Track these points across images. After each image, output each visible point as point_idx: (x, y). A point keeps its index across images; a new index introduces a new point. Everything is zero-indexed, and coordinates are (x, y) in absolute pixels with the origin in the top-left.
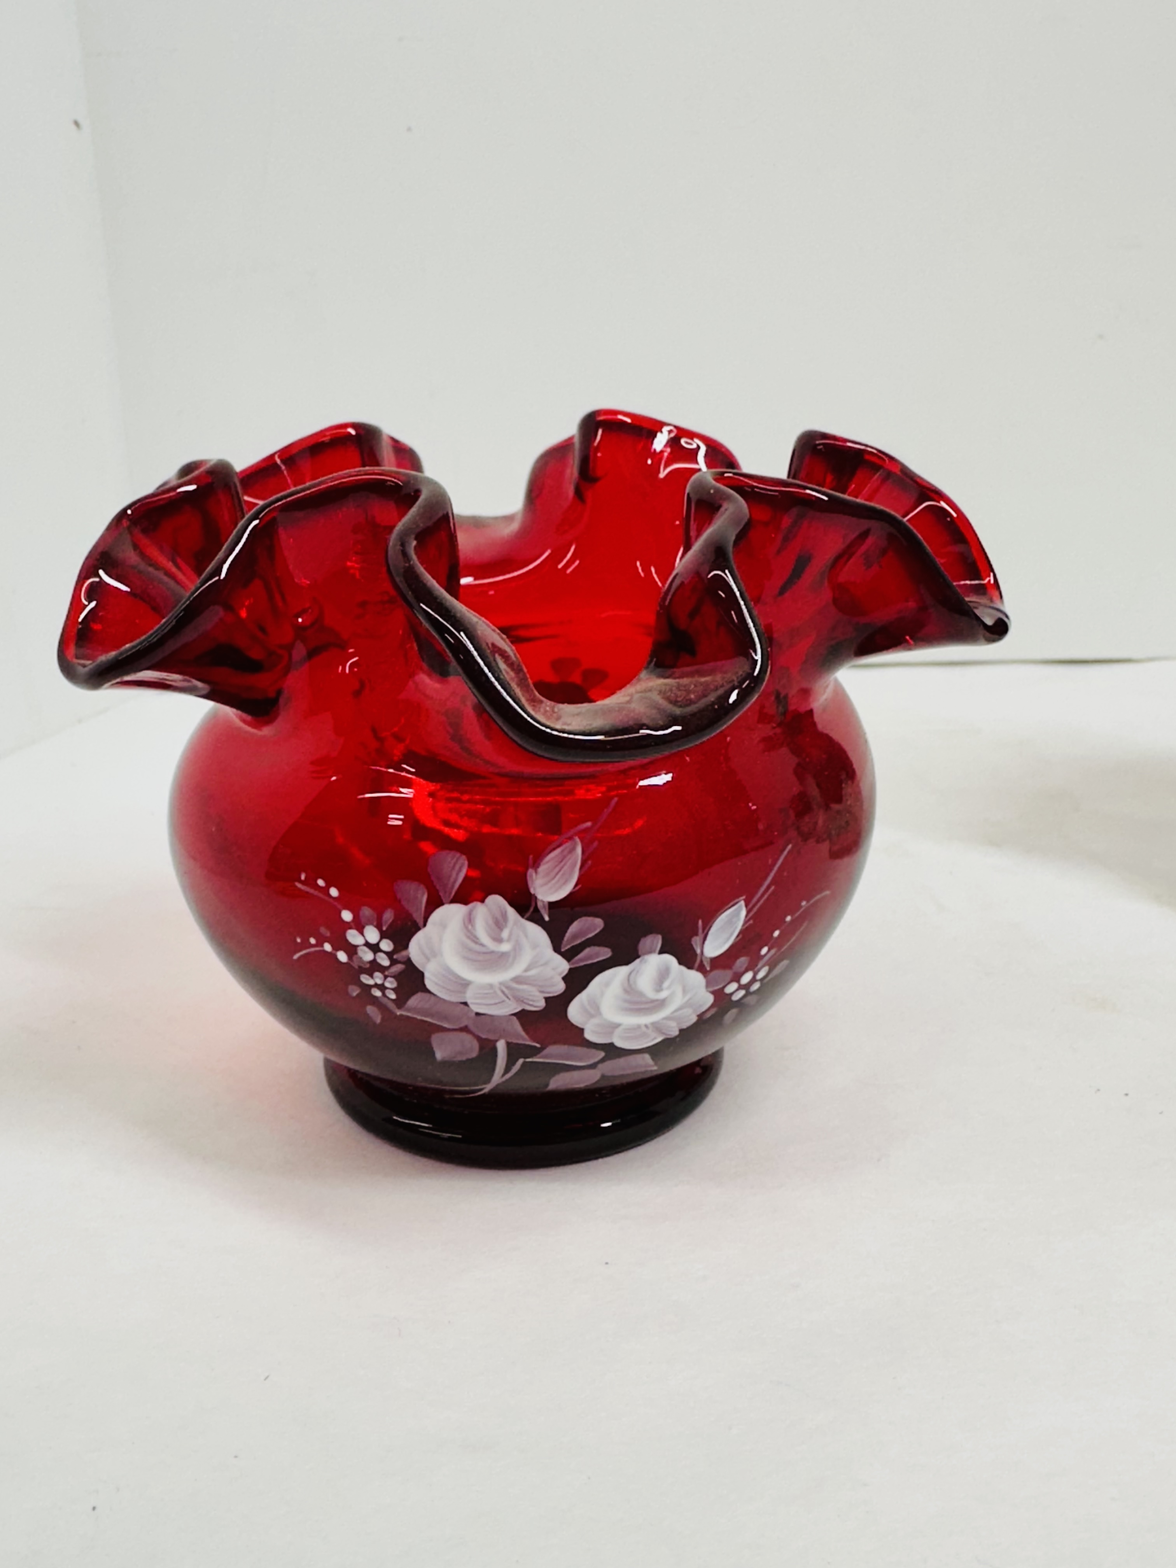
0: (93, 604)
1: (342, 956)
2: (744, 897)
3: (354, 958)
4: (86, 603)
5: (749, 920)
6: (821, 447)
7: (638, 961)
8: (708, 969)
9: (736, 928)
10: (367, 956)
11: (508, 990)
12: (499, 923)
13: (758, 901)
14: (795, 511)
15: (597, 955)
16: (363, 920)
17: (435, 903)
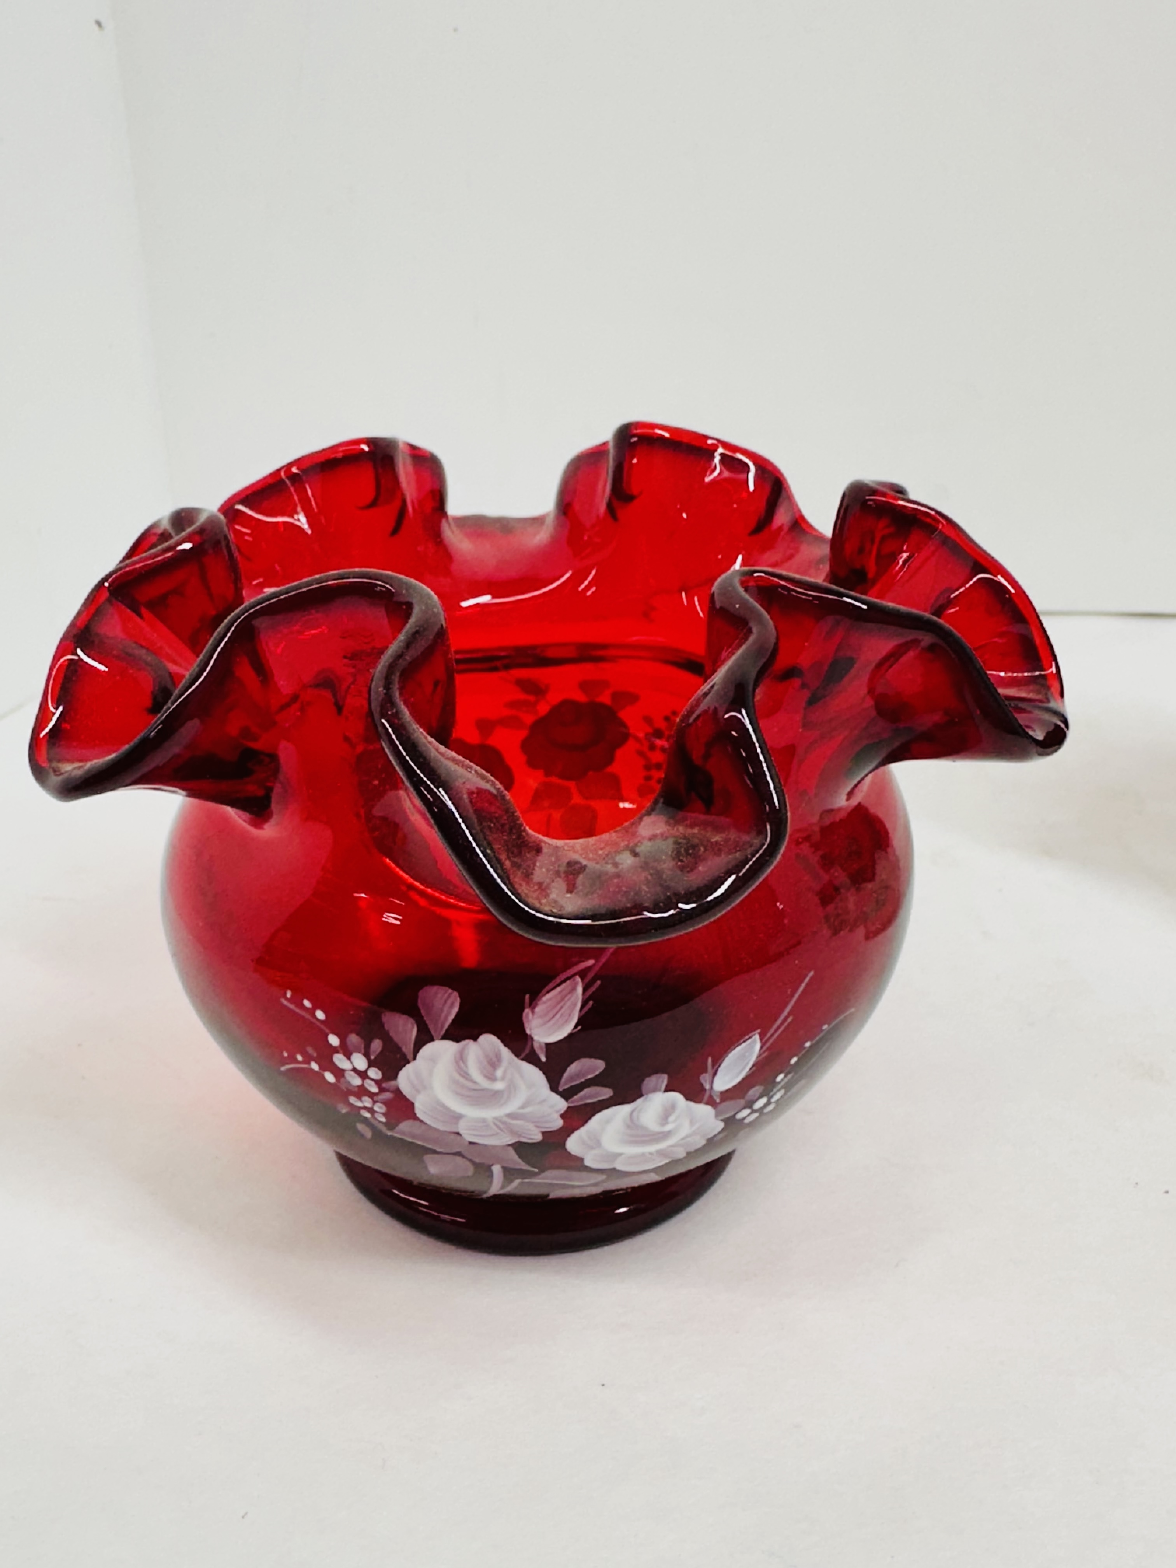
0: (60, 709)
1: (330, 1077)
2: (759, 1031)
3: (342, 1080)
4: (53, 710)
5: (764, 1052)
6: (871, 503)
7: (640, 1101)
8: (718, 1100)
9: (749, 1061)
10: (356, 1081)
11: (501, 1124)
12: (493, 1063)
13: (772, 1035)
14: (830, 620)
15: (597, 1095)
16: (351, 1048)
17: (424, 1037)
